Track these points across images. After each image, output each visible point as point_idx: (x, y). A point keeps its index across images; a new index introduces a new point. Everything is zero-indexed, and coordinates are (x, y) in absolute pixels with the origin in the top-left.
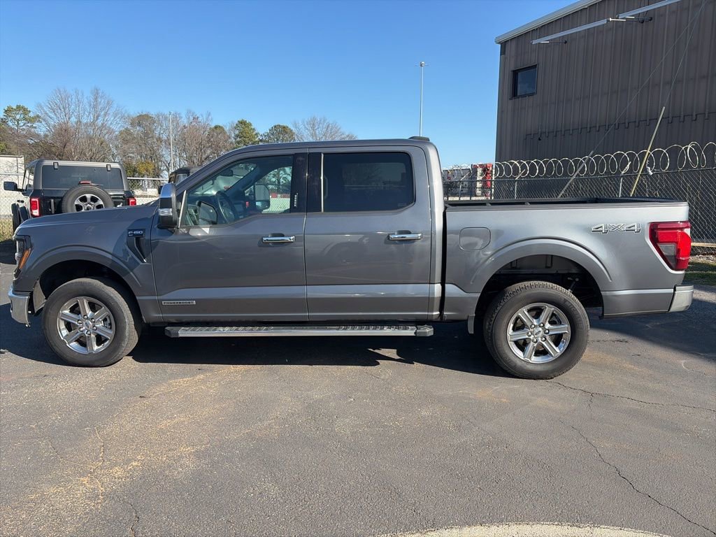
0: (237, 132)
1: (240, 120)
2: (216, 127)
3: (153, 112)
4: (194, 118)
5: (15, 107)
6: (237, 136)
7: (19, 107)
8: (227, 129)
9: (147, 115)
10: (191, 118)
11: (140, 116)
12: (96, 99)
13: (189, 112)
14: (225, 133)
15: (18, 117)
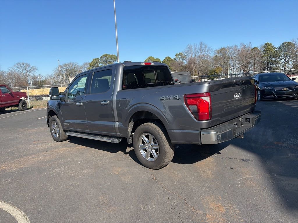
0: (264, 49)
1: (266, 43)
2: (254, 48)
3: (226, 47)
4: (243, 46)
5: (178, 54)
6: (264, 51)
7: (180, 53)
8: (259, 48)
9: (223, 48)
10: (242, 46)
11: (221, 49)
12: (201, 46)
13: (241, 44)
14: (258, 50)
15: (179, 57)
